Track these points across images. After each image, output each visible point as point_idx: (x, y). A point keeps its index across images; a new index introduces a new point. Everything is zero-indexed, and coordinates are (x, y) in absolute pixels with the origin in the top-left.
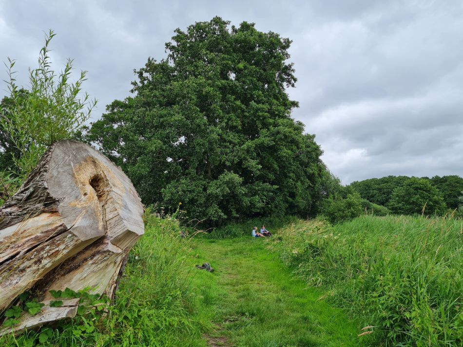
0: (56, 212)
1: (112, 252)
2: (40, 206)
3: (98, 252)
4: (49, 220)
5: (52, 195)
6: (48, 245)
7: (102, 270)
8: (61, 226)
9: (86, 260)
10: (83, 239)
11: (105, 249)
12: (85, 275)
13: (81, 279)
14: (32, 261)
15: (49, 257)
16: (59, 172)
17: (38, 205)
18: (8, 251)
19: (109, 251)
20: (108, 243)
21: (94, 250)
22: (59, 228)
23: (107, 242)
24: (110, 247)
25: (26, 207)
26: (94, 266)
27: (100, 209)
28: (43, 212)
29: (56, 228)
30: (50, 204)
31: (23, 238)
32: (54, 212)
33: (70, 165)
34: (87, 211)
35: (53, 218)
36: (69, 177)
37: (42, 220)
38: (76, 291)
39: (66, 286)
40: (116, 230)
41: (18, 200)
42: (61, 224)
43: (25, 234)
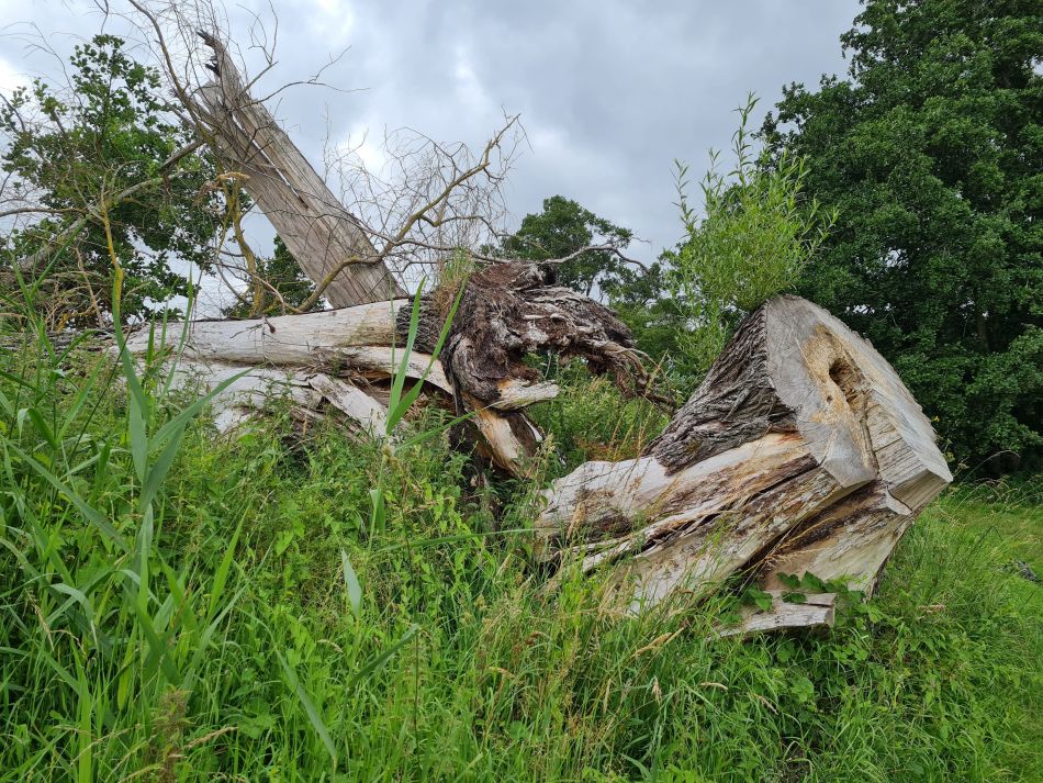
0: (794, 432)
1: (895, 513)
2: (762, 420)
3: (866, 511)
4: (782, 446)
5: (784, 401)
6: (784, 491)
7: (871, 546)
8: (805, 458)
9: (840, 523)
10: (844, 484)
11: (881, 506)
12: (841, 552)
13: (833, 558)
14: (758, 517)
15: (785, 512)
16: (783, 358)
17: (757, 420)
18: (718, 497)
19: (888, 510)
20: (884, 495)
21: (856, 506)
22: (804, 462)
23: (882, 491)
24: (890, 503)
25: (737, 423)
26: (857, 536)
27: (858, 427)
28: (772, 431)
29: (797, 461)
30: (781, 418)
31: (739, 476)
32: (790, 432)
33: (795, 344)
34: (839, 432)
35: (790, 443)
36: (799, 366)
37: (770, 446)
38: (824, 579)
39: (805, 568)
40: (898, 469)
41: (720, 410)
42: (805, 454)
43: (741, 470)
